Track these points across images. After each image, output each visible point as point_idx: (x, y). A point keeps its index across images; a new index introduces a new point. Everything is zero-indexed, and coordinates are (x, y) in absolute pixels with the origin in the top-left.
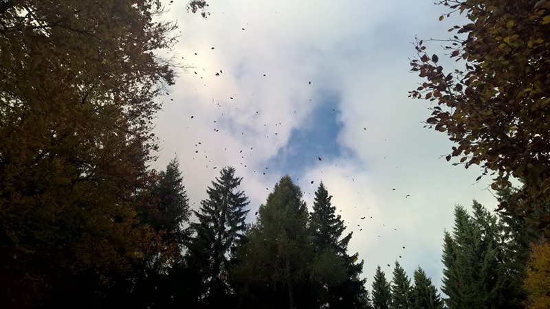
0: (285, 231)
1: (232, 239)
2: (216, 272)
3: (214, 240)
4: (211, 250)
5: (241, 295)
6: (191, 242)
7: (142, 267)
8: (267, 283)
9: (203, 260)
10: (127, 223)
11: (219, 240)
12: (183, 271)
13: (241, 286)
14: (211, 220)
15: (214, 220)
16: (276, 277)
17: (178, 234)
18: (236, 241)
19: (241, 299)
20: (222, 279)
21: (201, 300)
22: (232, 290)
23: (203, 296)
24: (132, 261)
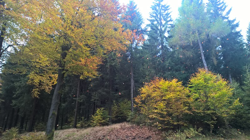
0: (193, 16)
1: (167, 27)
2: (162, 43)
3: (159, 30)
4: (158, 34)
5: (176, 51)
6: (148, 33)
7: (131, 47)
8: (187, 43)
9: (155, 39)
10: (120, 30)
11: (161, 29)
12: (148, 46)
13: (175, 47)
14: (155, 21)
15: (157, 20)
16: (191, 39)
17: (142, 30)
18: (169, 27)
19: (176, 52)
20: (166, 46)
21: (158, 56)
22: (171, 49)
23: (159, 54)
24: (126, 46)
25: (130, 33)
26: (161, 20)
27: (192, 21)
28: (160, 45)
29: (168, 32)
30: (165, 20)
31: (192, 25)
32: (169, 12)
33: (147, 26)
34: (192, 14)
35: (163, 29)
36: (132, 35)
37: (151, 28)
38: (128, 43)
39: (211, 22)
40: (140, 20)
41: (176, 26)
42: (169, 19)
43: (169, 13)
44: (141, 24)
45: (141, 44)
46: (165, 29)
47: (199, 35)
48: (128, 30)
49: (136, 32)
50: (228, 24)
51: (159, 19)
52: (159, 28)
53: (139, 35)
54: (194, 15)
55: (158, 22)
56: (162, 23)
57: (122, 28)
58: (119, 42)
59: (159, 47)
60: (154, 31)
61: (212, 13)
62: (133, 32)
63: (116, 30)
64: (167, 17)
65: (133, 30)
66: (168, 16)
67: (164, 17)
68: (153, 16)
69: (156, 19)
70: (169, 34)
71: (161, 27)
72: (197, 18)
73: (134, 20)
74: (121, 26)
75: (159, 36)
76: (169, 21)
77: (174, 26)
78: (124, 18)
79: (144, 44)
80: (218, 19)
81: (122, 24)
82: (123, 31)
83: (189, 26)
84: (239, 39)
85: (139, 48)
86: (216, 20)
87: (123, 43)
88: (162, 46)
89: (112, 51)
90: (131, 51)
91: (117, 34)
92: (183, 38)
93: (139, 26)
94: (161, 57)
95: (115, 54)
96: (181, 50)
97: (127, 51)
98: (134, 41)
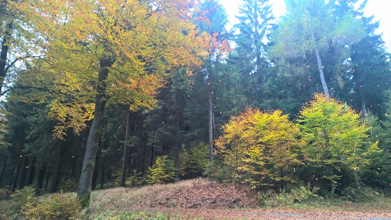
0: (307, 11)
1: (266, 28)
2: (258, 54)
3: (253, 33)
4: (252, 40)
5: (280, 66)
6: (236, 37)
7: (209, 61)
8: (298, 54)
9: (247, 47)
10: (191, 34)
11: (256, 31)
12: (236, 58)
13: (278, 60)
14: (247, 19)
15: (249, 17)
16: (304, 47)
17: (226, 34)
18: (269, 29)
19: (280, 68)
20: (264, 58)
21: (252, 75)
22: (272, 64)
23: (253, 72)
24: (202, 58)
25: (207, 38)
26: (256, 18)
27: (305, 18)
28: (255, 58)
29: (268, 36)
30: (262, 16)
31: (305, 25)
32: (268, 5)
33: (234, 27)
34: (306, 7)
35: (260, 31)
36: (210, 41)
37: (241, 30)
38: (204, 53)
39: (335, 21)
40: (224, 18)
41: (280, 27)
42: (268, 16)
43: (270, 7)
44: (225, 23)
45: (225, 55)
46: (263, 32)
47: (316, 40)
48: (205, 33)
49: (217, 37)
50: (362, 23)
51: (254, 15)
52: (254, 30)
53: (222, 41)
54: (309, 9)
55: (252, 21)
56: (258, 22)
57: (194, 30)
58: (190, 53)
59: (252, 60)
60: (246, 34)
61: (337, 6)
62: (212, 37)
63: (185, 33)
64: (266, 12)
65: (212, 33)
66: (267, 10)
67: (262, 12)
68: (245, 12)
69: (248, 15)
70: (269, 39)
71: (256, 29)
72: (314, 14)
73: (214, 18)
74: (194, 27)
75: (253, 43)
76: (269, 19)
77: (278, 27)
78: (199, 14)
79: (230, 56)
80: (346, 16)
81: (194, 24)
82: (196, 35)
83: (300, 27)
84: (379, 48)
85: (222, 62)
86: (344, 17)
87: (198, 54)
88: (258, 58)
89: (180, 67)
90: (209, 67)
91: (188, 40)
92: (291, 46)
93: (222, 26)
94: (256, 76)
95: (184, 72)
96: (288, 65)
97: (203, 67)
98: (213, 51)
